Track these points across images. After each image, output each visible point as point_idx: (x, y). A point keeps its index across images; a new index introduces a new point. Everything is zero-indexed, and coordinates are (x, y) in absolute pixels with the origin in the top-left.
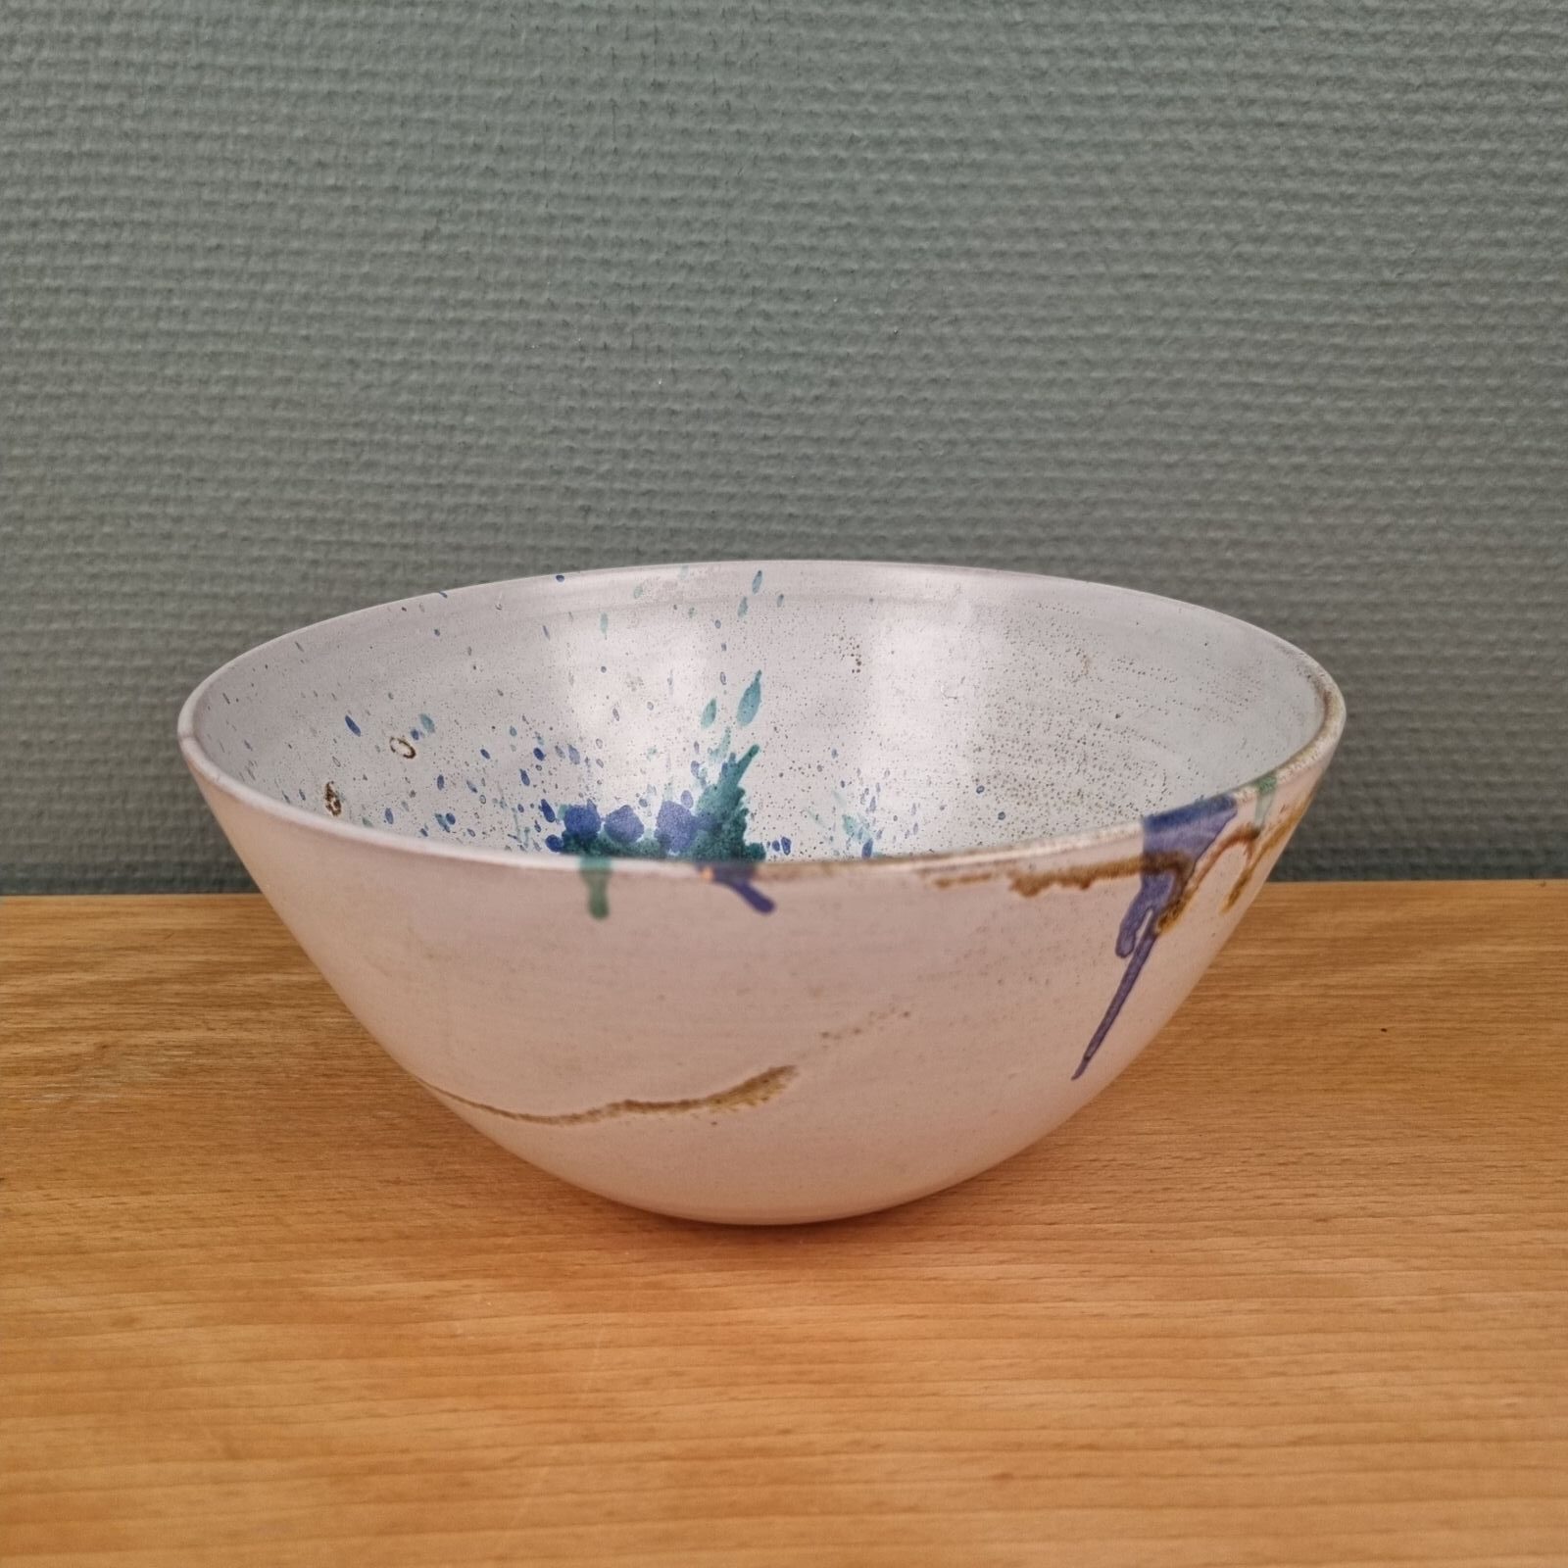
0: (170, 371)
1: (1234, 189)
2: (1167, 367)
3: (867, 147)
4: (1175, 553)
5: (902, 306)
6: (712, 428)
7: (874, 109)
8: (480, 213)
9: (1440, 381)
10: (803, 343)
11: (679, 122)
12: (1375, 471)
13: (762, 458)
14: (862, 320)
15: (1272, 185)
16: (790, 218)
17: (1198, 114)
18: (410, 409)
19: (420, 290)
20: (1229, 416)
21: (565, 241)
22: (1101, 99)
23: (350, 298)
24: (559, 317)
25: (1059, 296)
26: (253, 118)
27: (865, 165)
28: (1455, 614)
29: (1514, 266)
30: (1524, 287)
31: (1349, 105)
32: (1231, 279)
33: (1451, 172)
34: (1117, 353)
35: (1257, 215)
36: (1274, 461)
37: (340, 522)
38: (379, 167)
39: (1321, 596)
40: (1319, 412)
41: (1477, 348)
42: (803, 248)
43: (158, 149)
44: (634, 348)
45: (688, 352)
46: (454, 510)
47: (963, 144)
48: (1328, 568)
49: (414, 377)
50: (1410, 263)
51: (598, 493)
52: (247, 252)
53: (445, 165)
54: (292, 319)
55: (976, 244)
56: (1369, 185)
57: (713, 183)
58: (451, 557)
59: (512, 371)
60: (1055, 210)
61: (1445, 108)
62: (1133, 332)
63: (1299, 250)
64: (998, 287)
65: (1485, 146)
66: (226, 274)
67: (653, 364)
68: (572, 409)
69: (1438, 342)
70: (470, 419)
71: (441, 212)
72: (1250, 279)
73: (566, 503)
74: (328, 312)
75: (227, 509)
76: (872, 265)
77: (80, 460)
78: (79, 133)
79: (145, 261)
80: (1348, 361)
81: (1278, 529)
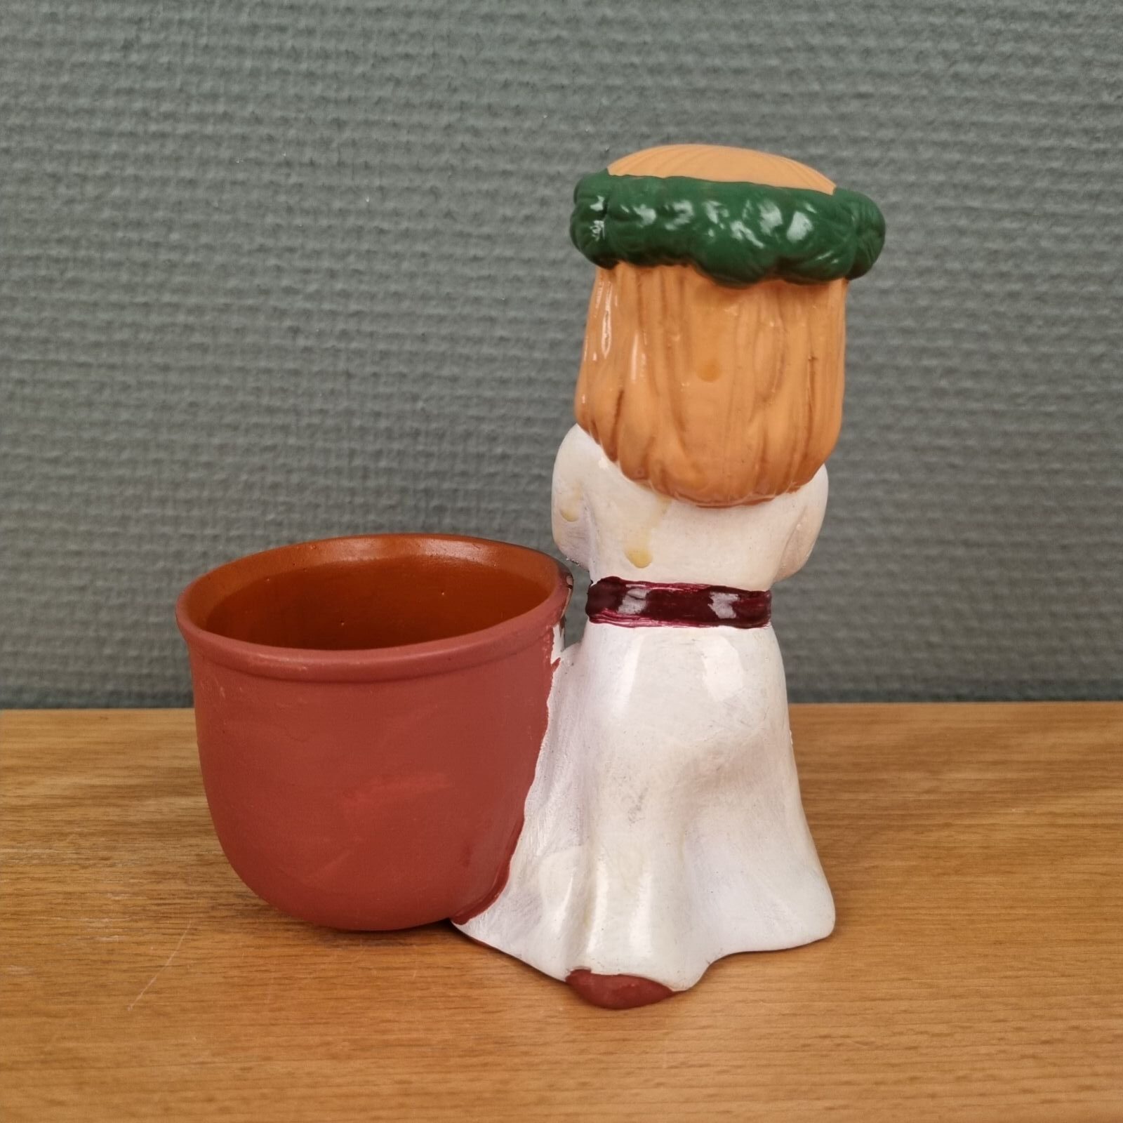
4: (889, 381)
5: (613, 123)
6: (420, 247)
8: (181, 22)
10: (512, 161)
12: (1092, 299)
13: (471, 279)
14: (573, 137)
16: (499, 30)
18: (114, 225)
19: (121, 102)
20: (945, 241)
21: (269, 52)
23: (49, 110)
24: (264, 131)
25: (772, 115)
32: (950, 99)
35: (975, 34)
36: (989, 287)
37: (46, 341)
39: (1035, 426)
40: (1038, 236)
42: (512, 62)
44: (341, 164)
45: (397, 169)
46: (161, 329)
48: (1043, 398)
49: (117, 192)
51: (307, 314)
55: (689, 59)
58: (158, 378)
59: (218, 186)
60: (769, 25)
63: (1018, 70)
64: (709, 105)
67: (360, 181)
68: (279, 226)
70: (175, 236)
71: (141, 20)
72: (967, 100)
73: (274, 324)
74: (28, 124)
76: (582, 80)
80: (1065, 185)
81: (993, 357)
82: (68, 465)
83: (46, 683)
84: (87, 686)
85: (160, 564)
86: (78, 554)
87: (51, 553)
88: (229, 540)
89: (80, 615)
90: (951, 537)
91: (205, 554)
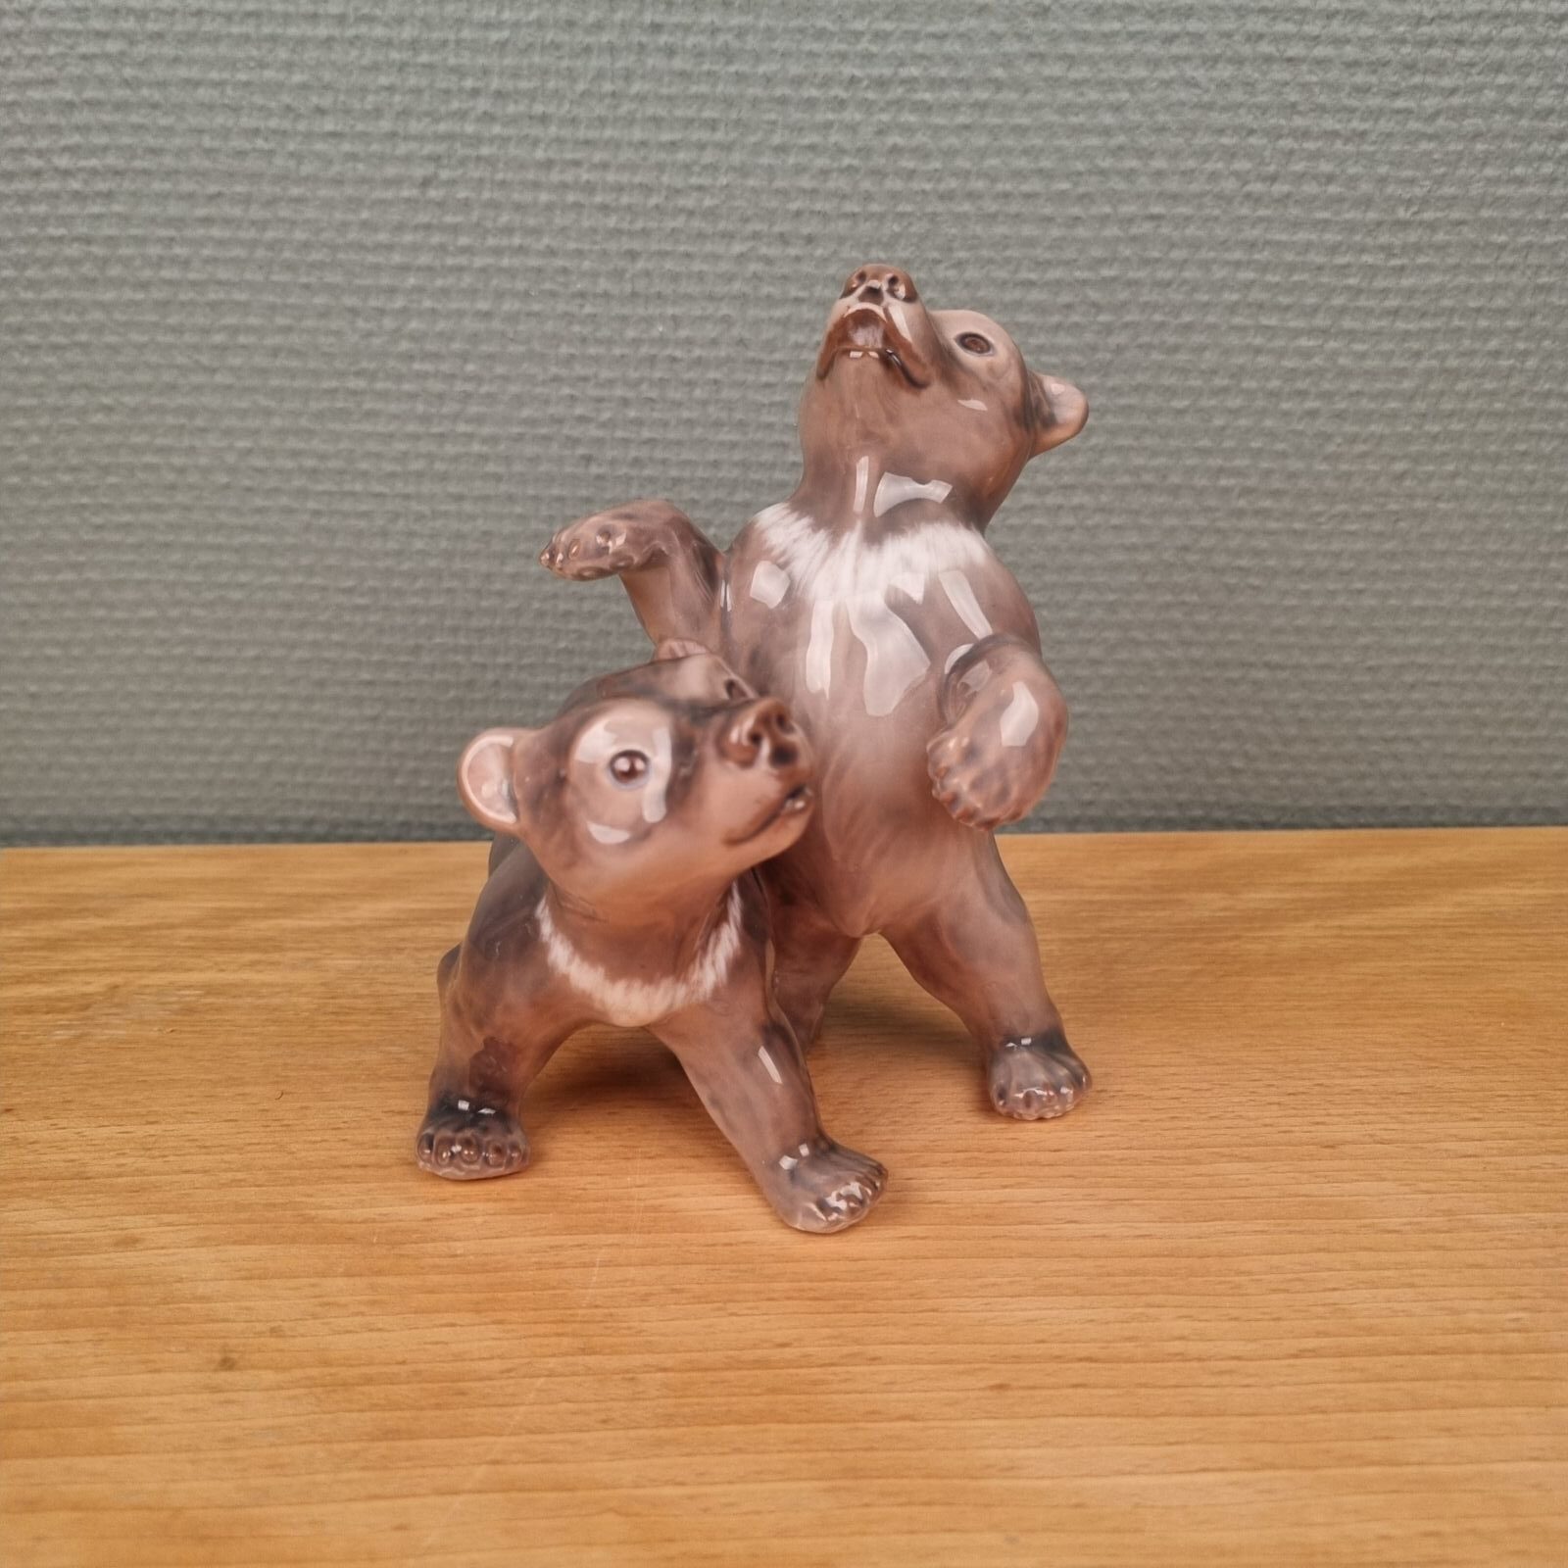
0: (173, 320)
1: (1242, 127)
2: (1177, 310)
3: (867, 87)
4: (1186, 501)
5: (904, 249)
6: (712, 375)
7: (874, 49)
8: (479, 158)
9: (1456, 322)
10: (804, 288)
11: (678, 63)
12: (1394, 416)
13: (764, 406)
15: (1283, 122)
17: (1205, 51)
19: (419, 237)
20: (1240, 360)
21: (564, 186)
22: (1105, 35)
23: (350, 246)
24: (559, 262)
25: (1063, 239)
26: (252, 64)
27: (867, 106)
28: (1475, 564)
29: (1534, 203)
30: (1544, 225)
31: (1360, 39)
32: (1241, 219)
33: (1466, 107)
34: (1123, 295)
35: (1267, 153)
36: (1285, 406)
37: (341, 472)
38: (377, 113)
39: (1336, 546)
40: (1335, 353)
41: (1496, 288)
42: (804, 191)
43: (157, 96)
44: (634, 295)
45: (689, 297)
46: (456, 459)
47: (965, 84)
48: (1345, 516)
49: (414, 325)
50: (1425, 202)
51: (599, 442)
52: (247, 200)
53: (443, 109)
54: (290, 266)
55: (979, 185)
56: (1382, 122)
57: (712, 125)
58: (452, 507)
59: (512, 318)
60: (1059, 150)
61: (1460, 42)
62: (1141, 274)
64: (1000, 230)
65: (1502, 79)
66: (227, 222)
67: (653, 310)
68: (572, 356)
69: (1456, 282)
70: (470, 367)
71: (439, 158)
72: (1261, 219)
73: (567, 452)
74: (328, 260)
75: (231, 459)
76: (875, 207)
77: (83, 412)
78: (80, 82)
79: (148, 209)
80: (1362, 302)
81: (1293, 476)
82: (362, 595)
83: (336, 814)
84: (377, 817)
85: (452, 693)
86: (370, 683)
87: (344, 683)
88: (521, 668)
89: (372, 745)
90: (1252, 658)
91: (496, 683)
